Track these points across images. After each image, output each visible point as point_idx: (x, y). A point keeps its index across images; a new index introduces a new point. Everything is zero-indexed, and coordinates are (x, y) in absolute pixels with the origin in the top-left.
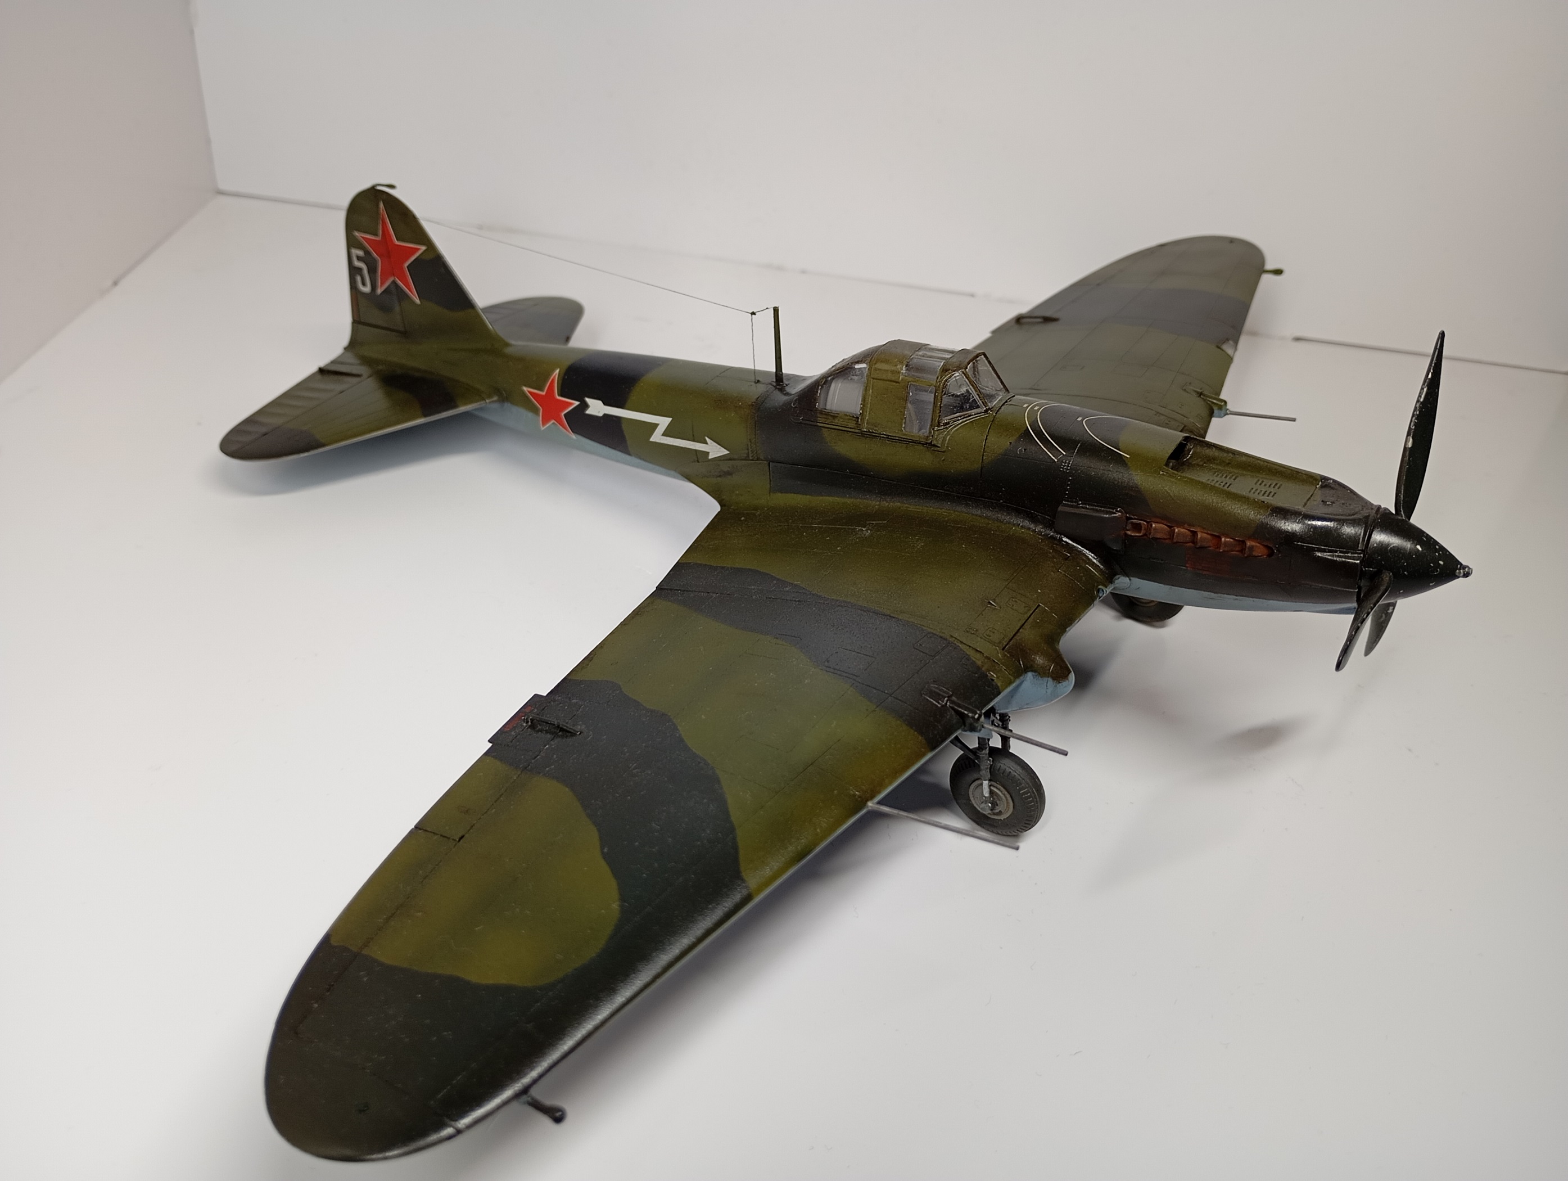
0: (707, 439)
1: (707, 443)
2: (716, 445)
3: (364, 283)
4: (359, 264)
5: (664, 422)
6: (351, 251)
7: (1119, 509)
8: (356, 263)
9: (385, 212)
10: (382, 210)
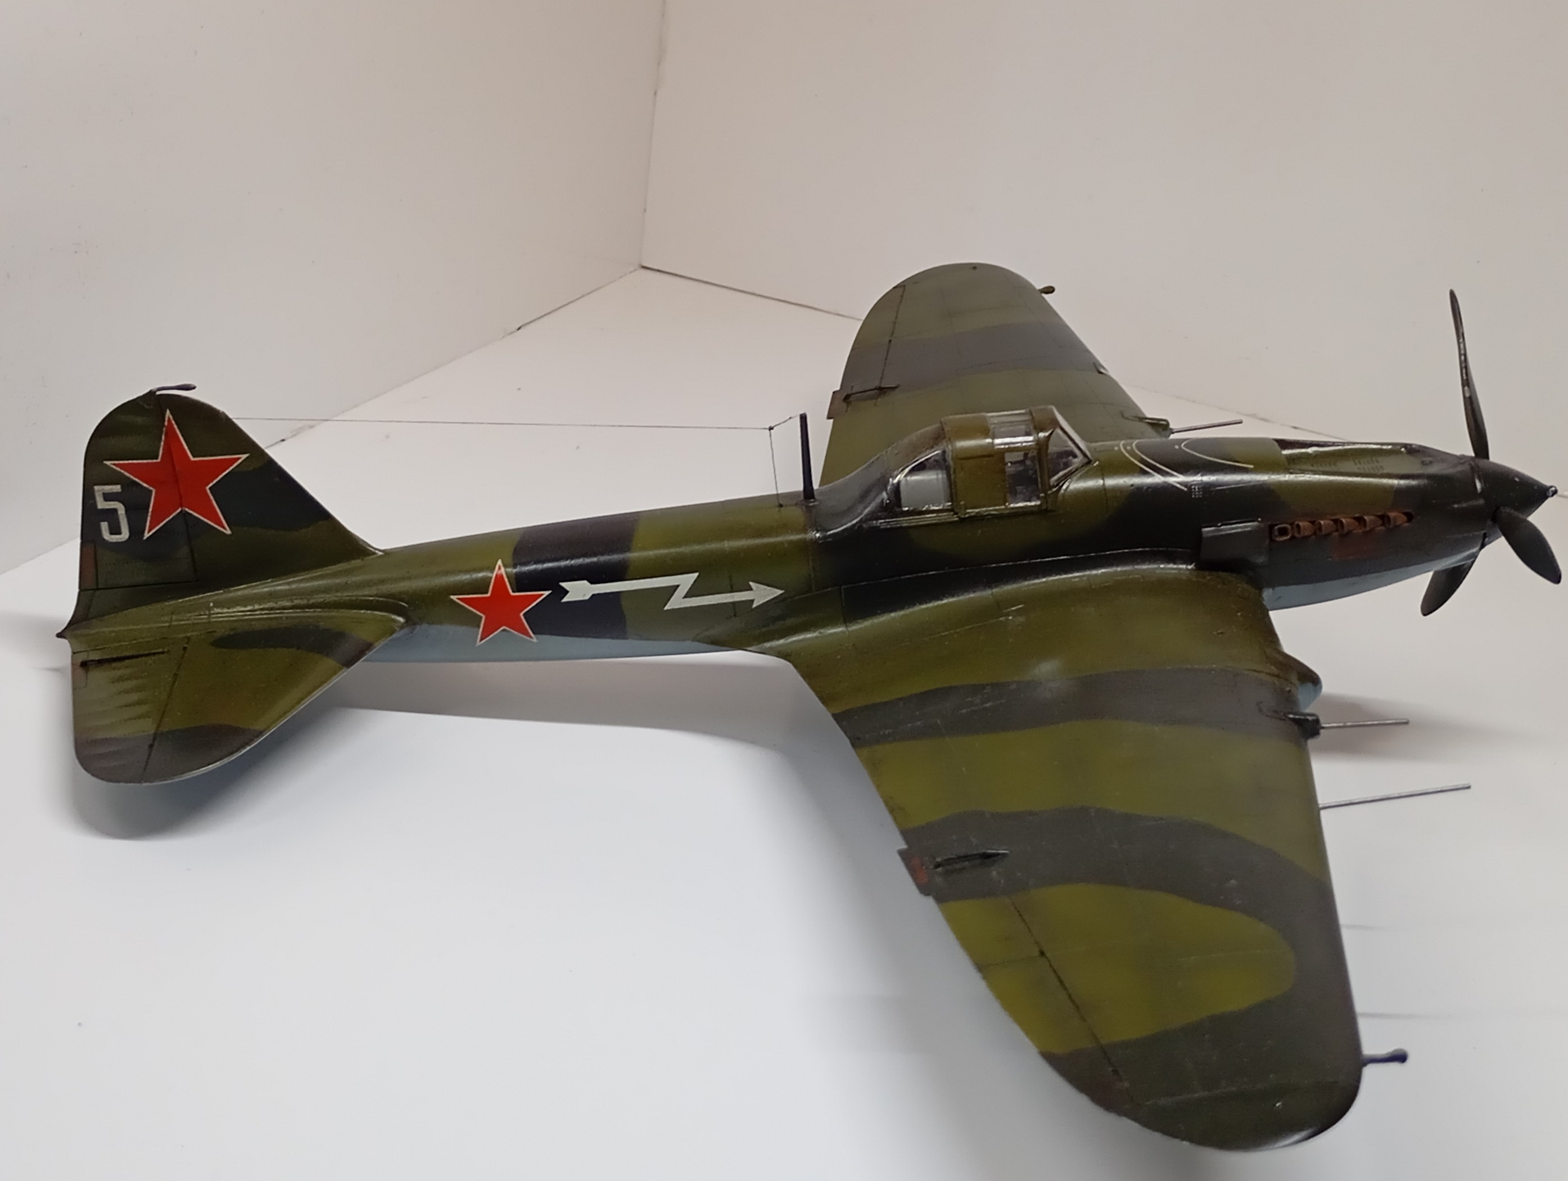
0: (751, 583)
1: (751, 589)
2: (766, 587)
3: (115, 530)
4: (109, 505)
5: (686, 581)
6: (93, 490)
7: (1260, 519)
8: (101, 504)
9: (173, 422)
10: (169, 420)
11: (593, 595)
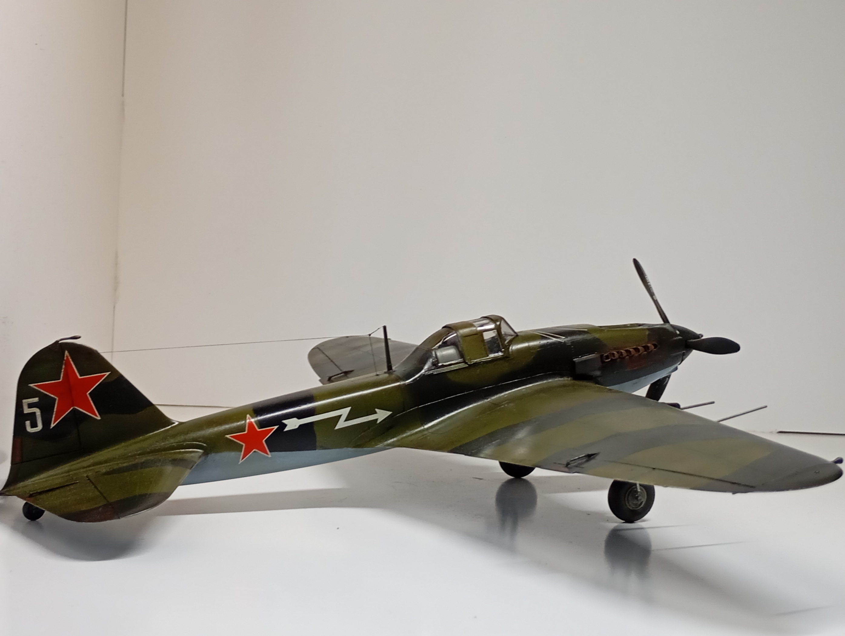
1: (376, 413)
2: (383, 411)
3: (34, 425)
4: (31, 410)
5: (345, 412)
6: (22, 402)
7: (596, 353)
8: (27, 410)
9: (69, 357)
10: (67, 357)
11: (300, 426)
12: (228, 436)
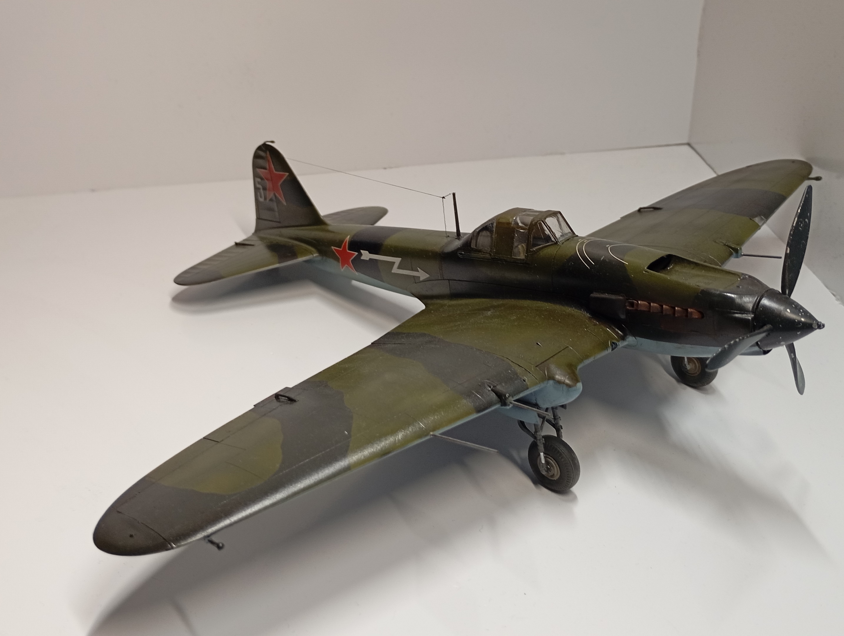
0: (418, 268)
1: (418, 271)
2: (423, 272)
3: (261, 196)
5: (397, 260)
6: (255, 180)
7: (622, 295)
8: (258, 186)
9: (270, 156)
11: (370, 259)
12: (333, 247)
